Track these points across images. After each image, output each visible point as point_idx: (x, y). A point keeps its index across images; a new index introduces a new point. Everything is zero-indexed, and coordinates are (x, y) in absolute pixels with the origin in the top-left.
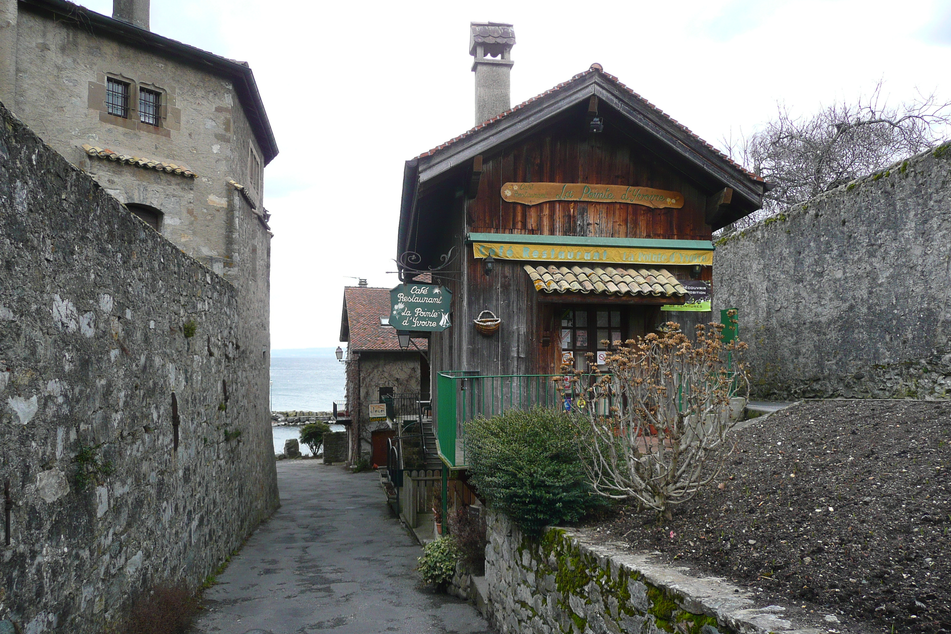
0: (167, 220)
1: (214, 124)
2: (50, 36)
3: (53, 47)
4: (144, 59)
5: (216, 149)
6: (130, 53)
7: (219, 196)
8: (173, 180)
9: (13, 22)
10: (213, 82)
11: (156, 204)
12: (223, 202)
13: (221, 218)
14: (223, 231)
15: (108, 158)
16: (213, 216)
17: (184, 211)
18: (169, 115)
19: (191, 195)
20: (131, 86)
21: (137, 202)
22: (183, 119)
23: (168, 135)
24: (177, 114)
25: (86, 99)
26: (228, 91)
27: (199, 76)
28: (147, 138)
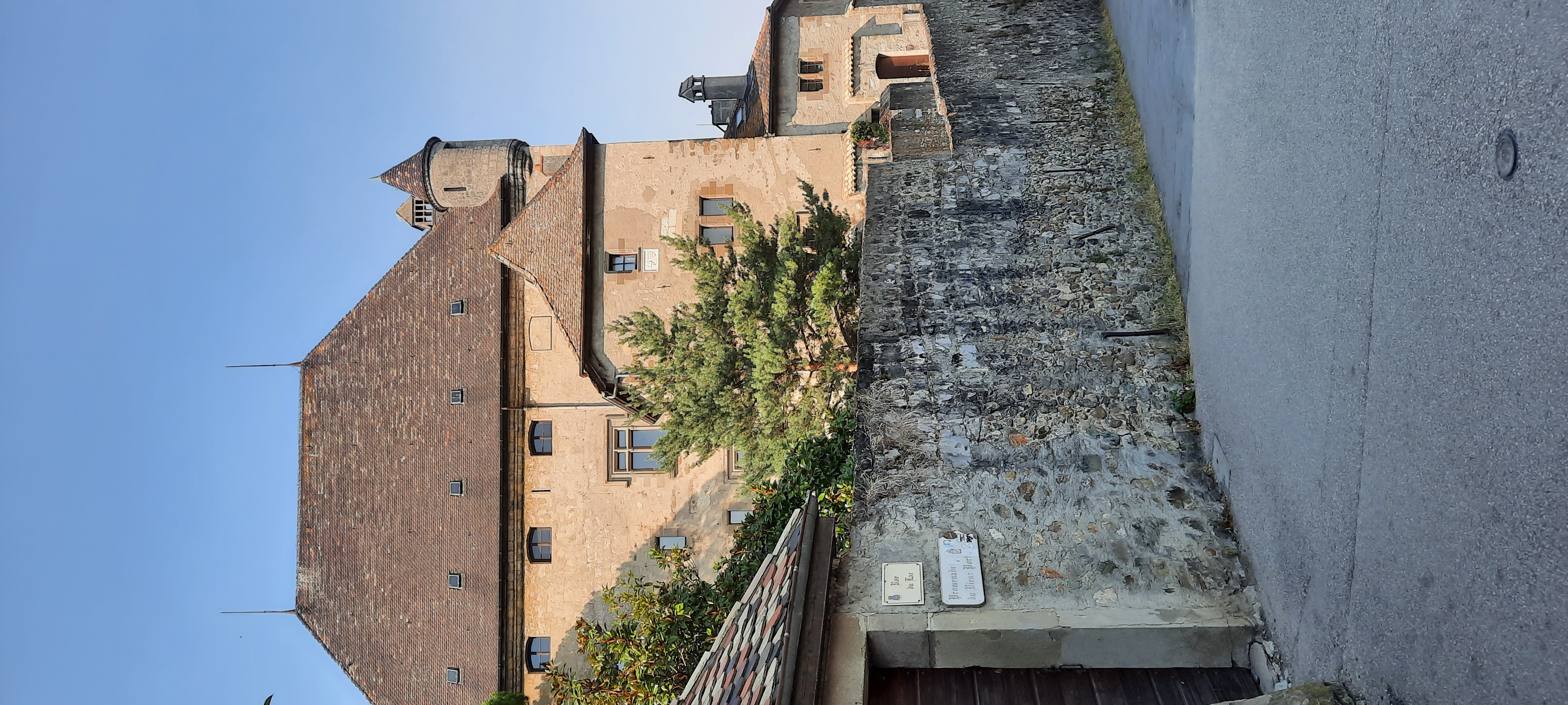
0: (883, 53)
2: (787, 121)
4: (783, 76)
8: (858, 49)
9: (788, 138)
11: (874, 61)
19: (865, 37)
21: (875, 70)
23: (827, 56)
24: (811, 56)
25: (818, 102)
28: (831, 67)
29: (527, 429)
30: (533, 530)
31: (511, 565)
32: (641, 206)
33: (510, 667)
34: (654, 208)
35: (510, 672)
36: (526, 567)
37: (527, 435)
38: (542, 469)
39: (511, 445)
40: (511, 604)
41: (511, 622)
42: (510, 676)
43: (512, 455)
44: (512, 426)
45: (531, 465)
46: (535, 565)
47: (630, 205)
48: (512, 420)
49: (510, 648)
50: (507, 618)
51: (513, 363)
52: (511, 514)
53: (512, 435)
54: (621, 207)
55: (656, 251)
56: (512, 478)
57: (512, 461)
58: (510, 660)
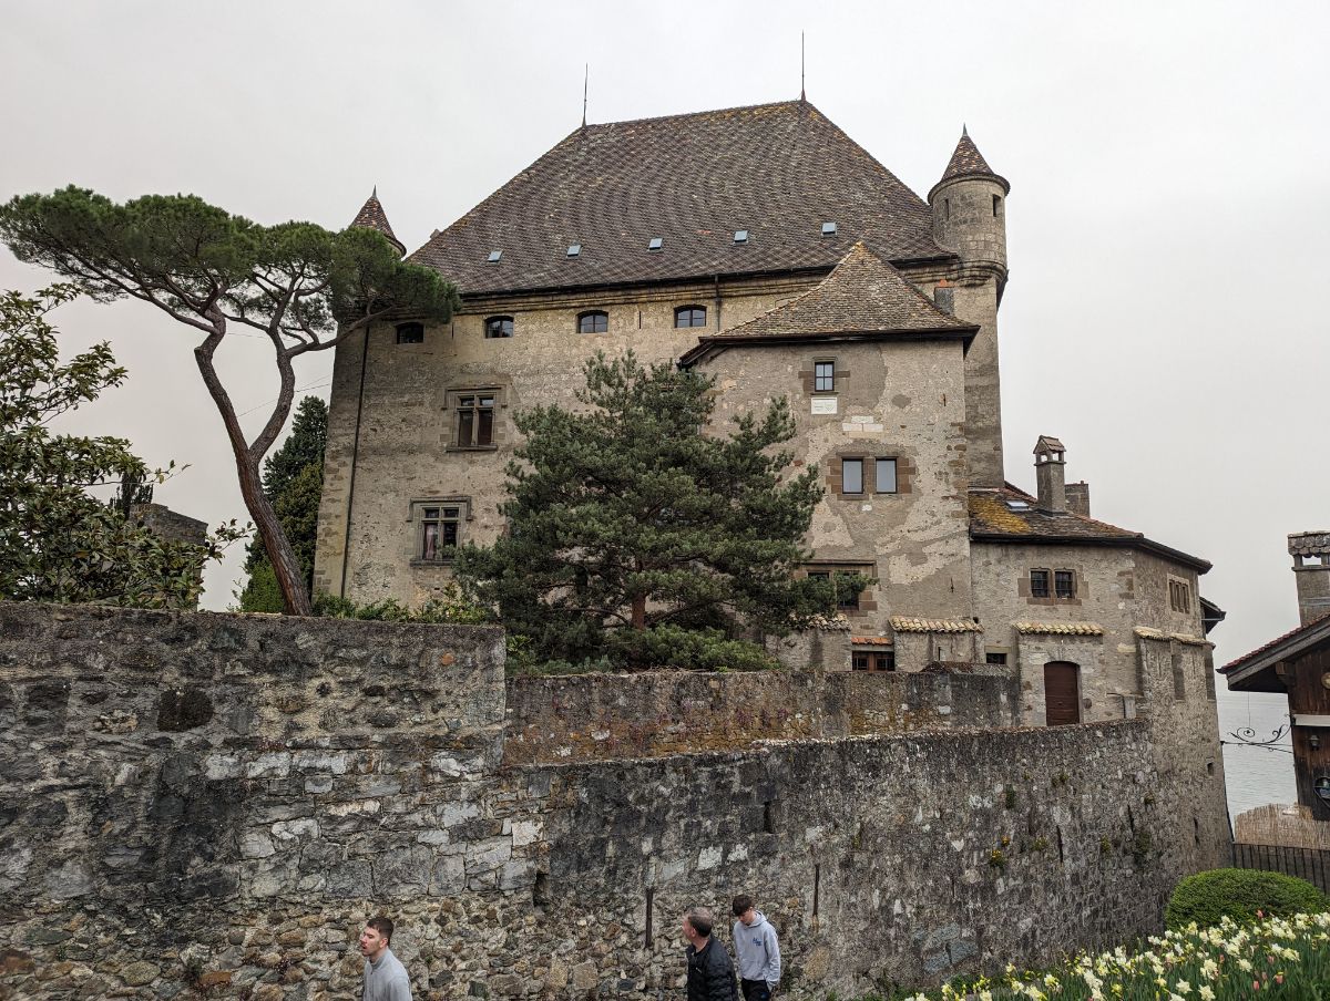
0: (1083, 670)
1: (1117, 586)
2: (990, 555)
3: (993, 562)
4: (1056, 551)
5: (1121, 606)
6: (1046, 550)
7: (1128, 643)
8: (1085, 640)
9: (968, 555)
10: (1114, 554)
11: (1072, 659)
12: (1132, 648)
13: (1130, 662)
14: (1134, 672)
15: (1034, 632)
16: (1124, 661)
17: (1096, 661)
18: (1079, 587)
19: (1101, 648)
20: (1049, 574)
21: (1057, 660)
22: (1091, 588)
23: (1079, 603)
24: (1086, 584)
25: (1017, 591)
26: (1129, 557)
27: (1102, 552)
28: (1063, 609)
29: (699, 303)
30: (606, 314)
31: (574, 297)
32: (886, 392)
33: (488, 303)
34: (886, 408)
35: (484, 303)
36: (572, 310)
37: (693, 303)
38: (660, 320)
39: (683, 289)
40: (541, 299)
41: (525, 300)
42: (480, 303)
43: (673, 290)
44: (700, 287)
45: (665, 310)
46: (574, 318)
47: (889, 383)
48: (707, 287)
49: (503, 301)
50: (528, 297)
51: (763, 283)
52: (619, 293)
53: (692, 288)
54: (886, 372)
55: (834, 411)
56: (652, 291)
57: (668, 290)
58: (493, 302)
